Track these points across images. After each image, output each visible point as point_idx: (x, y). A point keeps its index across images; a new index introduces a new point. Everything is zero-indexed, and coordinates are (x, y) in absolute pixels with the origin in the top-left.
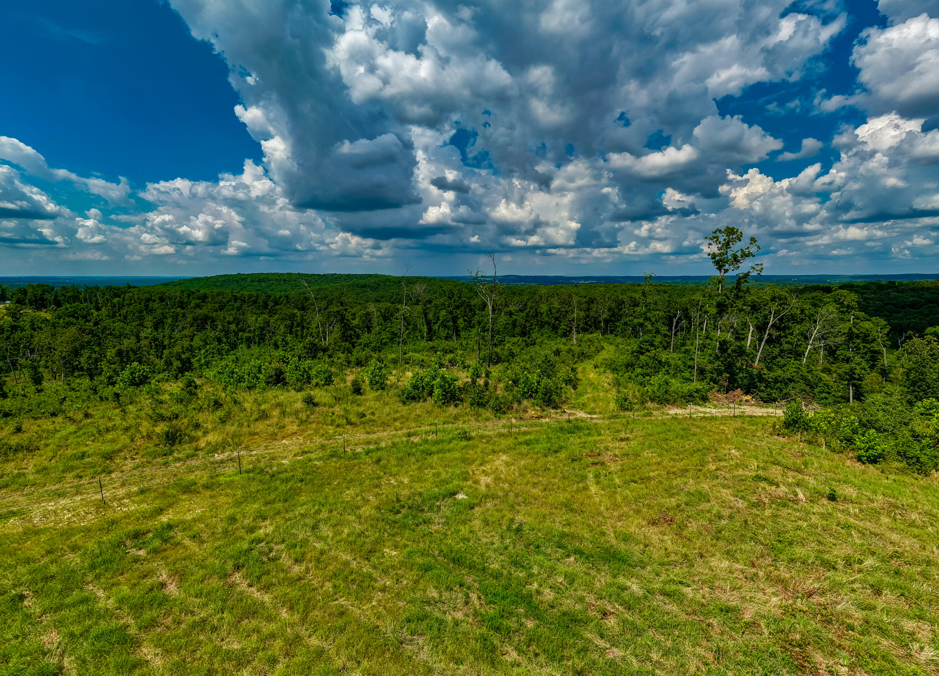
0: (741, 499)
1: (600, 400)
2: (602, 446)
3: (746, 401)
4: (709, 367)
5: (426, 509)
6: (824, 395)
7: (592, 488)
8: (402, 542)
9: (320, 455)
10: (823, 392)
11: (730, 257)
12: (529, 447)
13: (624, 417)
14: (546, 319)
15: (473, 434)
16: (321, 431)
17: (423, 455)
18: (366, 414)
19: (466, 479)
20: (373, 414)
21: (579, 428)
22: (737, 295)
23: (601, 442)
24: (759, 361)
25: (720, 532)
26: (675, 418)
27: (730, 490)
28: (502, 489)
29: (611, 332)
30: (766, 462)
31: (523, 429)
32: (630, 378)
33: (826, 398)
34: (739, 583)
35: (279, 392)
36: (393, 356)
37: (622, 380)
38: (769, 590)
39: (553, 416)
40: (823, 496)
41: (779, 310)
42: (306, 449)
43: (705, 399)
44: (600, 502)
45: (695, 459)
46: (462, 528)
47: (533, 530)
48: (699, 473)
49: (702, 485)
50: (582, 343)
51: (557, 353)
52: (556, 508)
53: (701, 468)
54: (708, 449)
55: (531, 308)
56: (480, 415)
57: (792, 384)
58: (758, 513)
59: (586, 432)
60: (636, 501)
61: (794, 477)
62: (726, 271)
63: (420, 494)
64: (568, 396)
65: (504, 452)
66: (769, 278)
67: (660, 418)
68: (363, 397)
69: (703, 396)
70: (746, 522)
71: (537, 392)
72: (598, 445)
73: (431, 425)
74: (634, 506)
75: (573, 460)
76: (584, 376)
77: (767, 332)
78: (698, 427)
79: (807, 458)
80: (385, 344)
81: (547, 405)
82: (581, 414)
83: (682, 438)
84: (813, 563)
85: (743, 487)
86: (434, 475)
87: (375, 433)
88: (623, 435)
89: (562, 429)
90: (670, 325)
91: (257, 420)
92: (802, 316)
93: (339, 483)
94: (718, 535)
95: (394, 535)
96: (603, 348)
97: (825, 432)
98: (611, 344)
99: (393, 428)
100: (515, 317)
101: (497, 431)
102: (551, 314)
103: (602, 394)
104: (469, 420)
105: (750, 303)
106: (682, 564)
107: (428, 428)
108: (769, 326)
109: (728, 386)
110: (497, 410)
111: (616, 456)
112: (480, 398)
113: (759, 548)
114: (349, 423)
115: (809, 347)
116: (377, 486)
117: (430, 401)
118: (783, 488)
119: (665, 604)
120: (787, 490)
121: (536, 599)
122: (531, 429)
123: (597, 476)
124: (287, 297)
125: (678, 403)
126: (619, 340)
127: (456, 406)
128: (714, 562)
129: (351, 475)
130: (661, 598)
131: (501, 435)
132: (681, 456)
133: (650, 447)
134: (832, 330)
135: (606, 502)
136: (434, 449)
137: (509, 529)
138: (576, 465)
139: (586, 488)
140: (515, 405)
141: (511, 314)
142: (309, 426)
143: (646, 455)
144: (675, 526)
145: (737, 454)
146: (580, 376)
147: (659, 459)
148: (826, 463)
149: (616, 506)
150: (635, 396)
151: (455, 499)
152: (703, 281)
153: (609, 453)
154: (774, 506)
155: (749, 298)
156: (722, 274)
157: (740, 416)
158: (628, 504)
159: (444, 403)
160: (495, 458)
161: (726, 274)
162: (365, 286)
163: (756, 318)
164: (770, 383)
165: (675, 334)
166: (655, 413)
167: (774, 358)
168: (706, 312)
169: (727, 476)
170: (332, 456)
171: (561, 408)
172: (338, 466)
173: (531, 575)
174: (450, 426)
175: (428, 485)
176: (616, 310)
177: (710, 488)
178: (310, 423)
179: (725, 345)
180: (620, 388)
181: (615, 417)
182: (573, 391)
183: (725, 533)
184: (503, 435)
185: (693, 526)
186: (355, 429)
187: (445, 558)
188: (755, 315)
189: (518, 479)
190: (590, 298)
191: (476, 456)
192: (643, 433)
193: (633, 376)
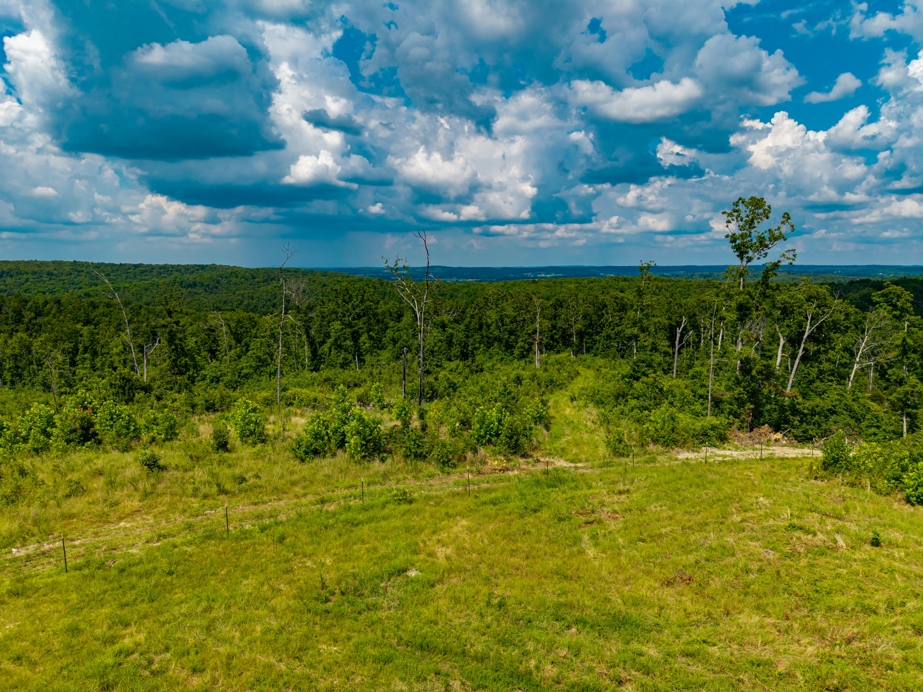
0: (772, 550)
1: (584, 443)
2: (596, 502)
3: (776, 440)
4: (727, 396)
5: (366, 592)
6: (873, 430)
7: (590, 552)
8: (344, 634)
9: (189, 537)
10: (871, 426)
11: (754, 241)
12: (497, 507)
13: (620, 465)
14: (496, 333)
15: (416, 495)
16: (180, 506)
17: (348, 527)
18: (247, 477)
19: (415, 552)
20: (257, 476)
21: (561, 481)
22: (764, 294)
23: (594, 496)
24: (792, 386)
25: (748, 587)
26: (686, 463)
27: (760, 543)
28: (469, 561)
29: (588, 351)
30: (801, 510)
31: (484, 486)
32: (622, 413)
33: (875, 434)
34: (771, 637)
35: (91, 455)
36: (264, 394)
37: (611, 416)
38: (804, 641)
39: (524, 467)
40: (865, 543)
41: (818, 314)
42: (163, 532)
43: (723, 439)
44: (601, 566)
45: (716, 511)
46: (424, 610)
47: (520, 603)
48: (721, 526)
49: (725, 539)
50: (548, 367)
51: (518, 380)
52: (546, 577)
53: (723, 520)
54: (731, 499)
55: (472, 317)
56: (420, 471)
57: (834, 417)
58: (791, 563)
59: (573, 485)
60: (644, 561)
61: (833, 525)
62: (750, 259)
63: (354, 576)
64: (540, 439)
65: (463, 515)
66: (804, 270)
67: (667, 465)
68: (234, 455)
69: (721, 435)
70: (778, 573)
71: (498, 435)
72: (590, 501)
73: (350, 487)
74: (643, 567)
75: (560, 520)
76: (558, 412)
77: (802, 346)
78: (716, 473)
79: (849, 502)
80: (247, 376)
81: (515, 453)
82: (561, 463)
83: (698, 487)
84: (853, 609)
85: (775, 538)
86: (368, 551)
87: (264, 503)
88: (621, 487)
89: (538, 482)
90: (672, 339)
91: (68, 496)
92: (846, 323)
93: (229, 572)
94: (746, 590)
95: (328, 628)
96: (578, 373)
97: (870, 471)
98: (589, 367)
99: (291, 495)
100: (450, 331)
101: (448, 491)
102: (503, 325)
103: (586, 436)
104: (405, 478)
105: (779, 305)
106: (705, 623)
107: (346, 492)
108: (805, 336)
109: (752, 422)
110: (443, 463)
111: (615, 512)
112: (419, 446)
113: (793, 599)
114: (223, 491)
115: (856, 367)
116: (288, 572)
117: (342, 457)
118: (820, 536)
119: (689, 665)
120: (825, 538)
121: (536, 677)
122: (495, 485)
123: (594, 536)
124: (58, 302)
125: (690, 444)
126: (600, 361)
127: (383, 460)
128: (742, 619)
129: (244, 561)
130: (684, 659)
131: (454, 495)
132: (698, 508)
133: (658, 499)
134: (884, 342)
135: (608, 565)
136: (361, 517)
137: (488, 604)
138: (565, 525)
139: (581, 552)
140: (469, 455)
141: (443, 326)
142: (159, 499)
143: (654, 510)
144: (695, 585)
145: (766, 502)
146: (552, 412)
147: (671, 513)
148: (871, 507)
149: (620, 568)
150: (630, 438)
151: (407, 577)
152: (715, 274)
153: (605, 509)
154: (810, 555)
155: (780, 298)
156: (744, 263)
157: (769, 459)
158: (636, 565)
159: (364, 457)
160: (451, 524)
161: (749, 264)
162: (194, 285)
163: (788, 326)
164: (805, 415)
165: (680, 353)
166: (659, 458)
167: (811, 382)
168: (722, 319)
169: (755, 527)
170: (208, 537)
171: (531, 456)
172: (221, 549)
173: (525, 654)
174: (379, 488)
175: (362, 564)
176: (595, 318)
177: (735, 542)
178: (159, 495)
179: (748, 363)
180: (611, 428)
181: (607, 465)
182: (545, 432)
183: (755, 587)
184: (458, 494)
185: (716, 584)
186: (234, 500)
187: (408, 646)
188: (787, 322)
189: (489, 548)
190: (558, 300)
191: (425, 523)
192: (647, 484)
193: (626, 409)
